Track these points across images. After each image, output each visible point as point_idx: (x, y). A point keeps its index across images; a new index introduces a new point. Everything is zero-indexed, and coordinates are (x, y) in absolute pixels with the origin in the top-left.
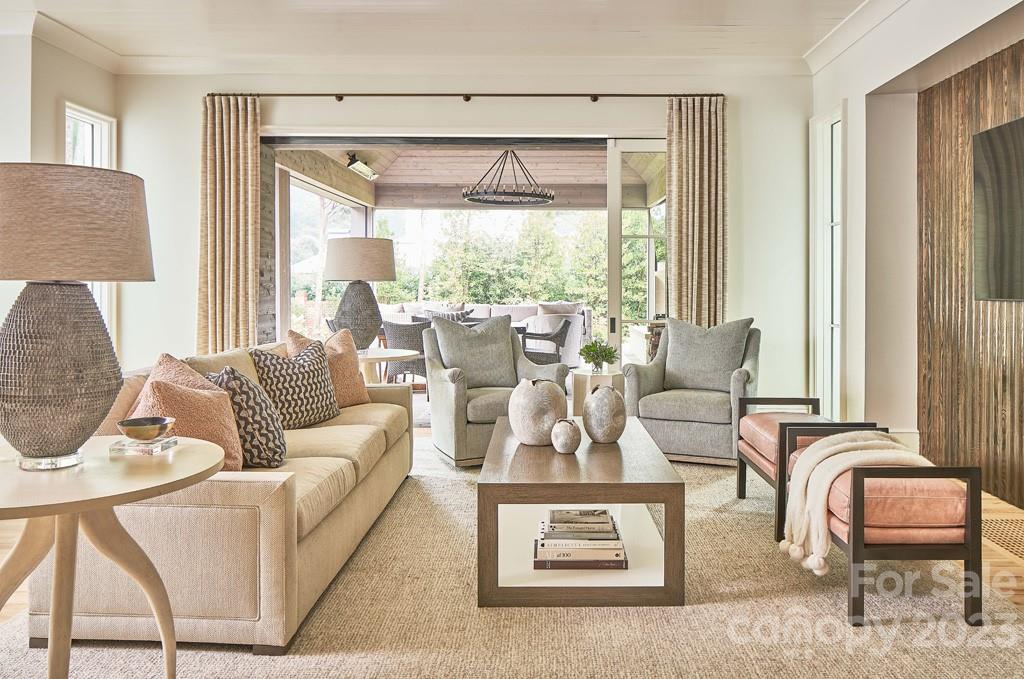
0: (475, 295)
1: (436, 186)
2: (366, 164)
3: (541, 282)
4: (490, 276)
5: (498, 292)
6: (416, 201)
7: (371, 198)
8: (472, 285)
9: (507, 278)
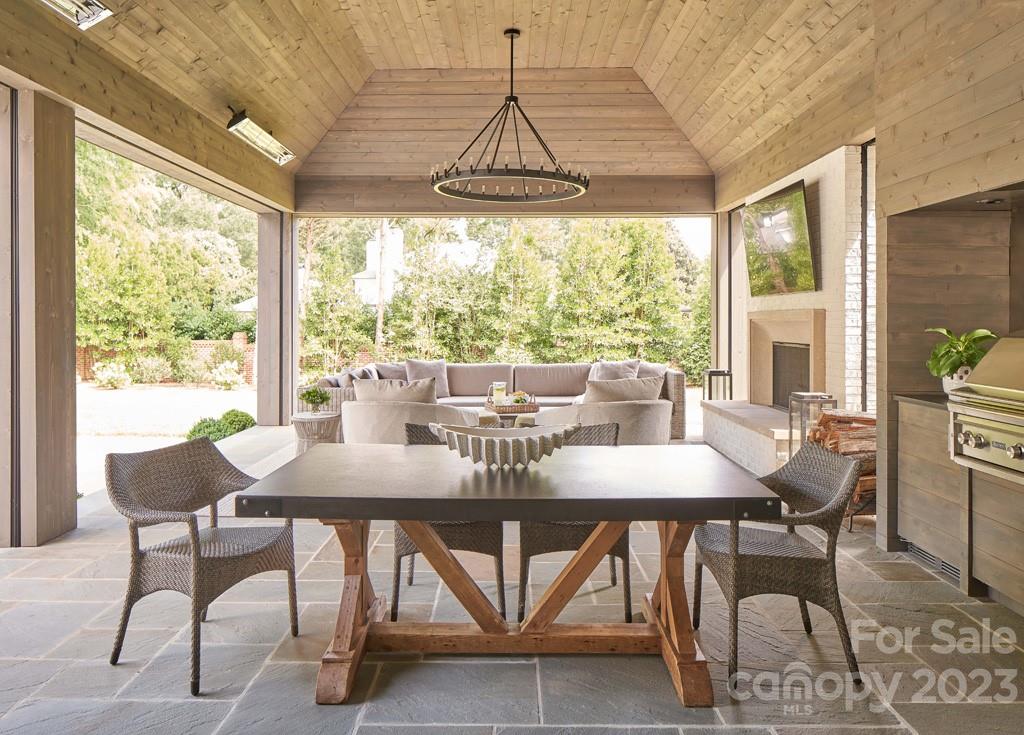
0: (442, 337)
1: (389, 179)
2: (271, 133)
3: (522, 321)
4: (460, 315)
5: (471, 332)
6: (357, 203)
7: (288, 197)
8: (440, 325)
9: (481, 317)
